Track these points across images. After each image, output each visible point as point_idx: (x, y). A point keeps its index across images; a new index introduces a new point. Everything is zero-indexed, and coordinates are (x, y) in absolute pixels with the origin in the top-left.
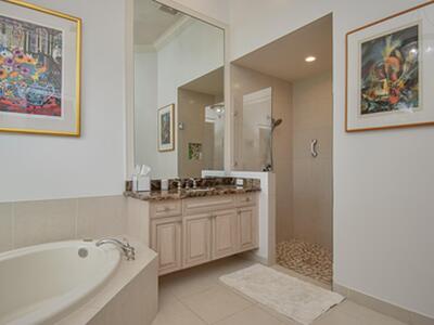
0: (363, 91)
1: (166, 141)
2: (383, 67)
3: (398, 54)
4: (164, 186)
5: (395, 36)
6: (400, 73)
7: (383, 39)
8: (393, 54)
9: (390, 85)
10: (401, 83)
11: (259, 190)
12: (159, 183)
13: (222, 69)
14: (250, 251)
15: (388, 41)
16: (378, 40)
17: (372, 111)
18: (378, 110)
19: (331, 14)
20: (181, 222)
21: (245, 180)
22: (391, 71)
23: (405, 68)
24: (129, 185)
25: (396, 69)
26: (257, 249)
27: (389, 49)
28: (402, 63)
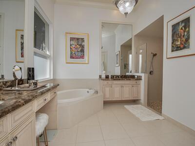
0: (172, 43)
1: (117, 63)
2: (179, 34)
3: (183, 29)
4: (110, 77)
5: (182, 22)
6: (184, 36)
7: (179, 23)
8: (182, 29)
9: (180, 40)
10: (184, 39)
11: (141, 79)
12: (108, 76)
13: (131, 38)
14: (138, 100)
15: (180, 24)
16: (177, 24)
17: (175, 51)
18: (177, 50)
19: (163, 16)
20: (112, 87)
21: (137, 76)
22: (181, 35)
23: (186, 33)
24: (100, 77)
25: (183, 34)
26: (140, 100)
27: (181, 27)
28: (184, 32)
